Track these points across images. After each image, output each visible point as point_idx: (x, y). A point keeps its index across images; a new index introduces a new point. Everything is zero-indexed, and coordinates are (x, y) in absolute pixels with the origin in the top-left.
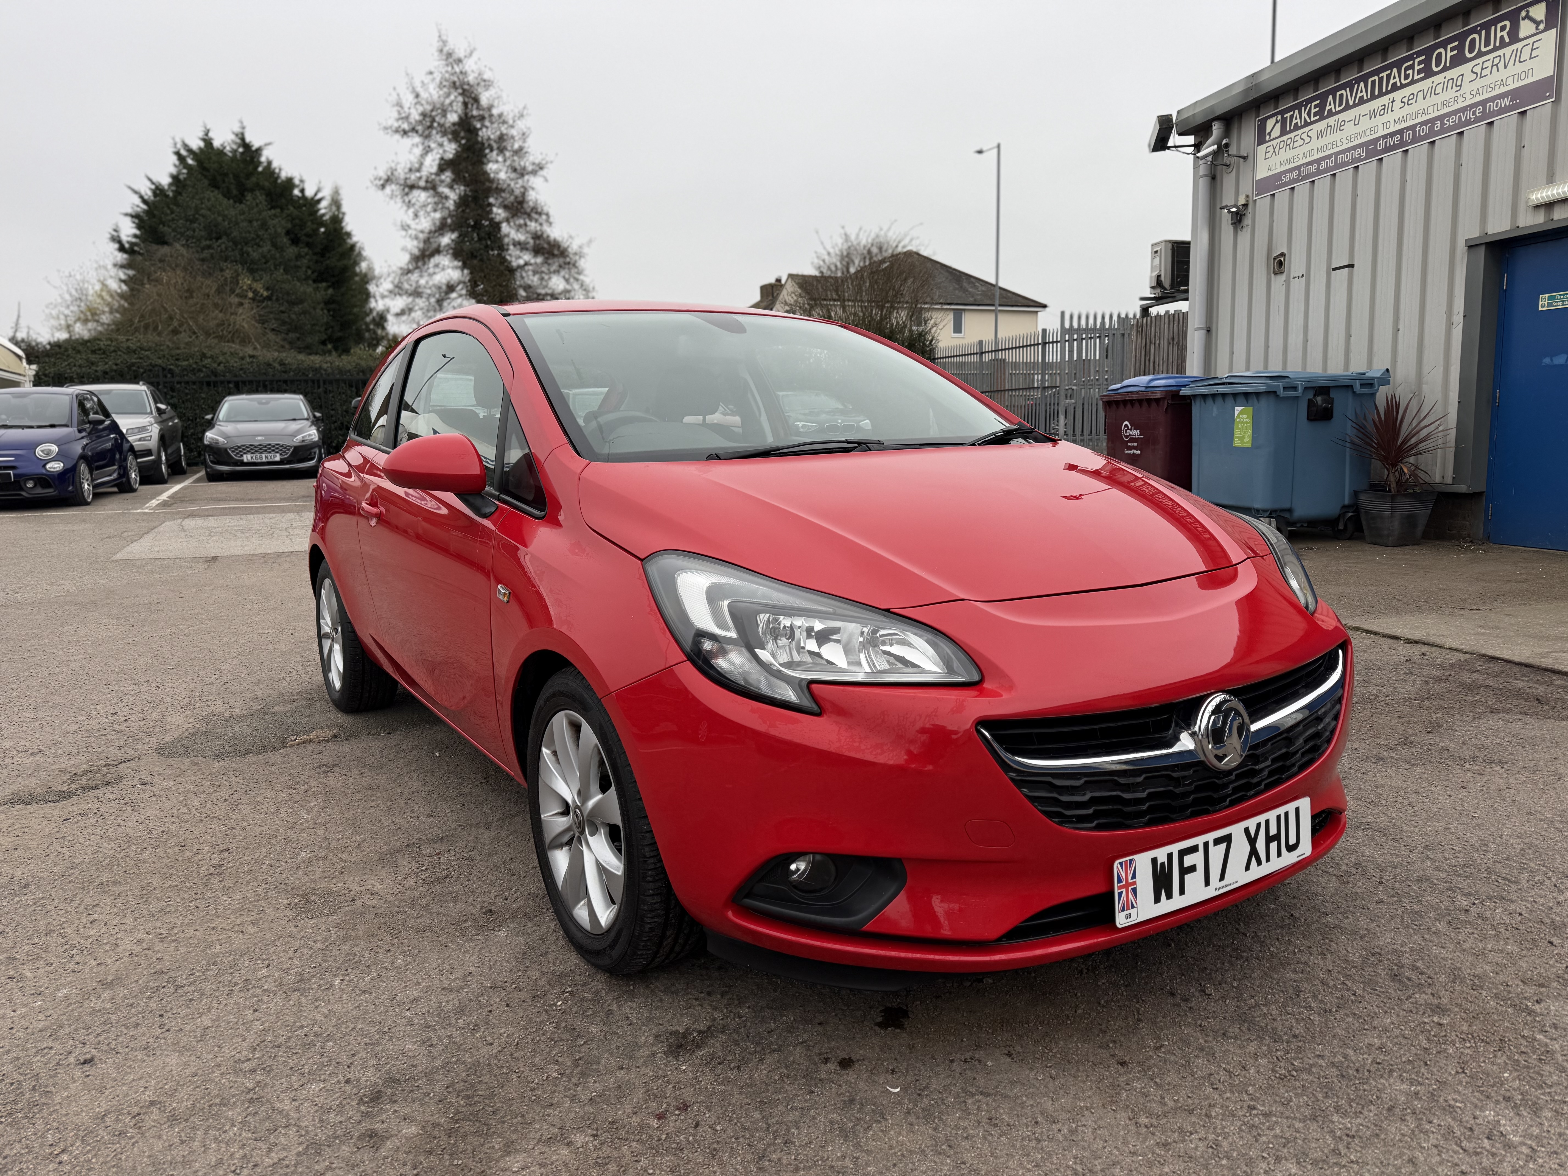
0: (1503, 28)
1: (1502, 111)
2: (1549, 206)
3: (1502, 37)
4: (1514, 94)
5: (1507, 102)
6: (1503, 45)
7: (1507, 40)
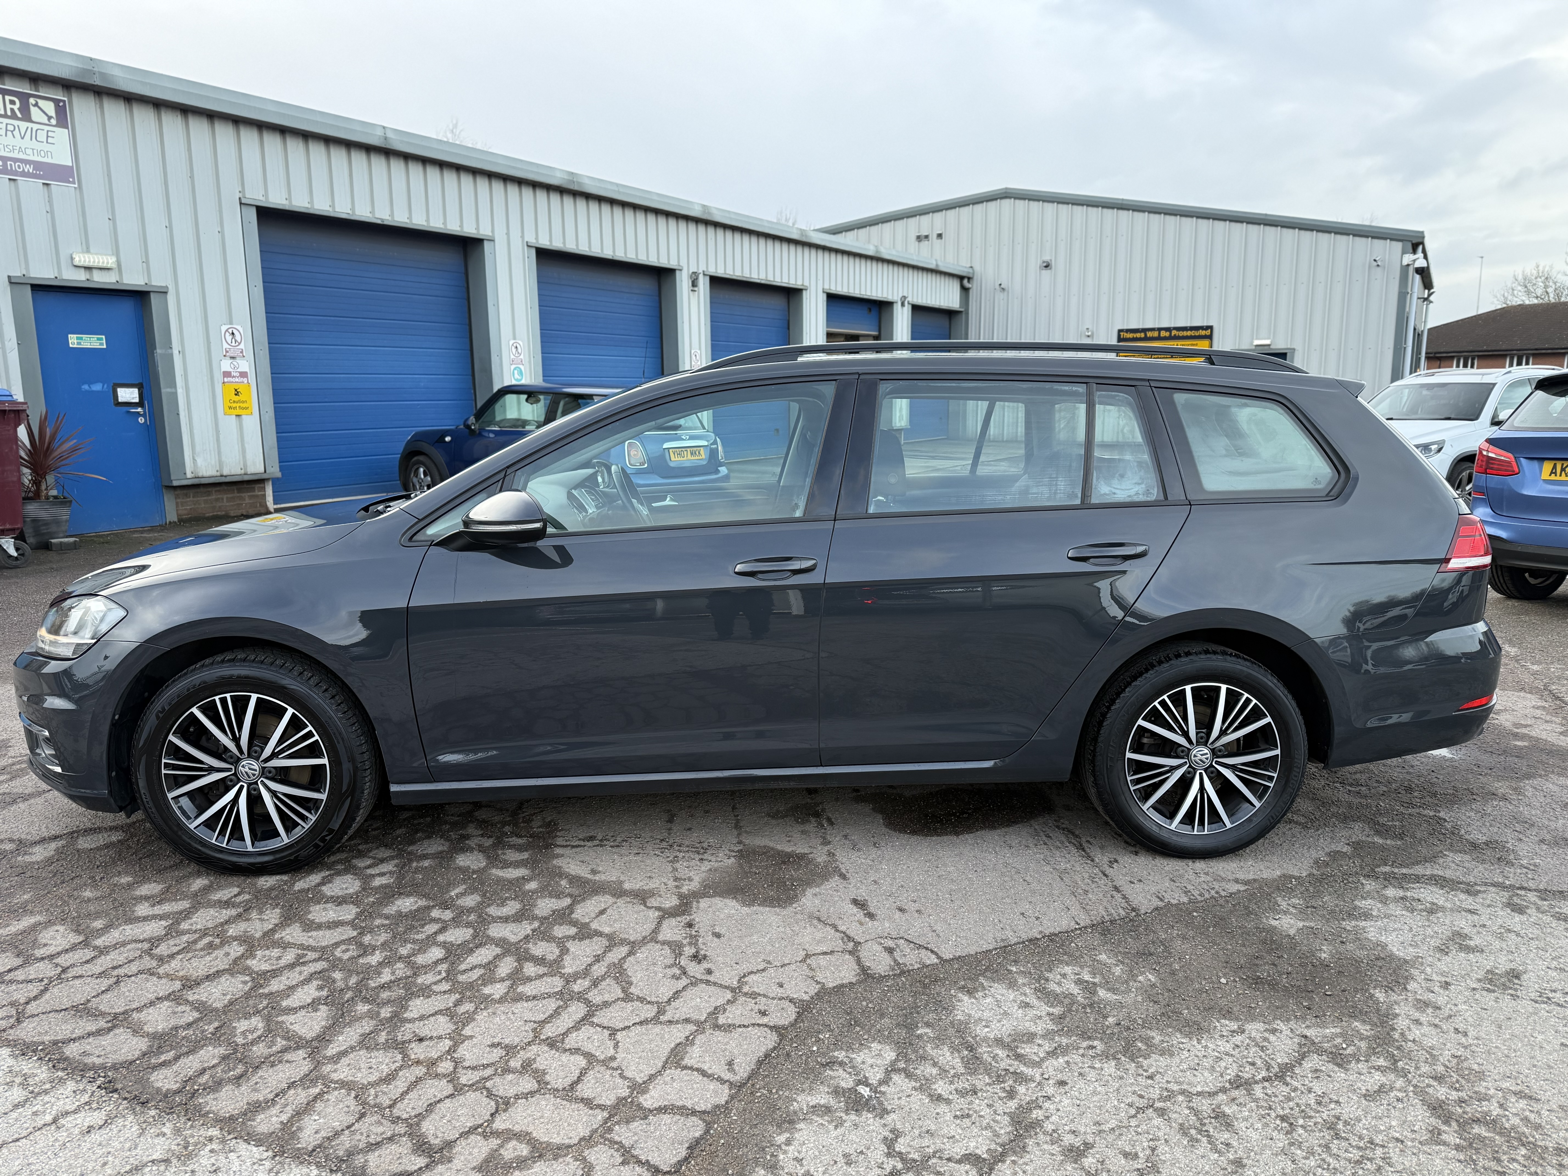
0: (12, 102)
1: (24, 174)
2: (88, 269)
3: (12, 110)
4: (37, 165)
5: (29, 169)
6: (14, 116)
7: (19, 115)
